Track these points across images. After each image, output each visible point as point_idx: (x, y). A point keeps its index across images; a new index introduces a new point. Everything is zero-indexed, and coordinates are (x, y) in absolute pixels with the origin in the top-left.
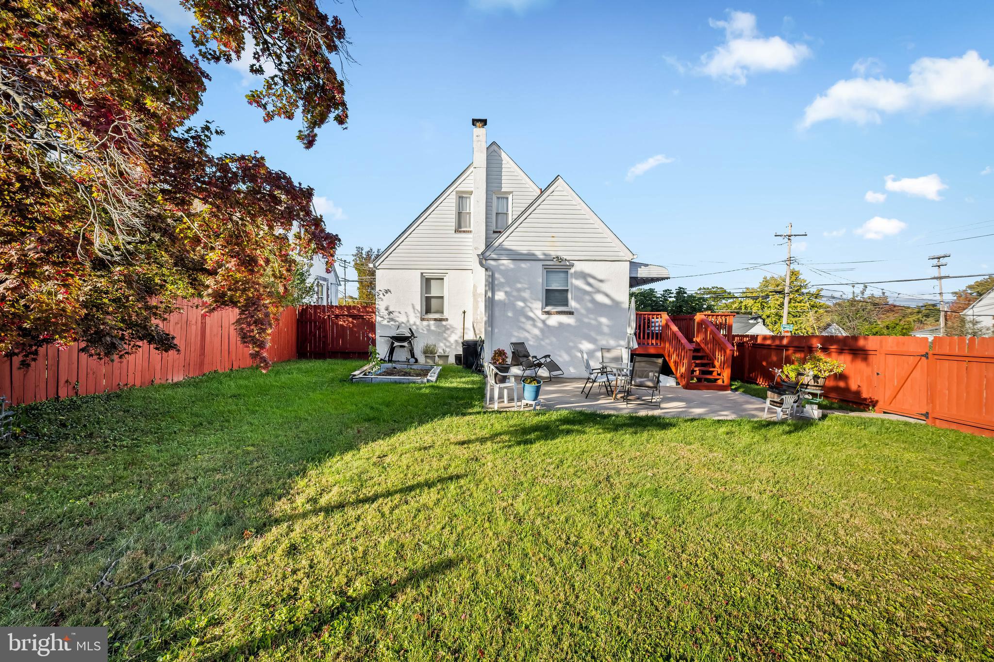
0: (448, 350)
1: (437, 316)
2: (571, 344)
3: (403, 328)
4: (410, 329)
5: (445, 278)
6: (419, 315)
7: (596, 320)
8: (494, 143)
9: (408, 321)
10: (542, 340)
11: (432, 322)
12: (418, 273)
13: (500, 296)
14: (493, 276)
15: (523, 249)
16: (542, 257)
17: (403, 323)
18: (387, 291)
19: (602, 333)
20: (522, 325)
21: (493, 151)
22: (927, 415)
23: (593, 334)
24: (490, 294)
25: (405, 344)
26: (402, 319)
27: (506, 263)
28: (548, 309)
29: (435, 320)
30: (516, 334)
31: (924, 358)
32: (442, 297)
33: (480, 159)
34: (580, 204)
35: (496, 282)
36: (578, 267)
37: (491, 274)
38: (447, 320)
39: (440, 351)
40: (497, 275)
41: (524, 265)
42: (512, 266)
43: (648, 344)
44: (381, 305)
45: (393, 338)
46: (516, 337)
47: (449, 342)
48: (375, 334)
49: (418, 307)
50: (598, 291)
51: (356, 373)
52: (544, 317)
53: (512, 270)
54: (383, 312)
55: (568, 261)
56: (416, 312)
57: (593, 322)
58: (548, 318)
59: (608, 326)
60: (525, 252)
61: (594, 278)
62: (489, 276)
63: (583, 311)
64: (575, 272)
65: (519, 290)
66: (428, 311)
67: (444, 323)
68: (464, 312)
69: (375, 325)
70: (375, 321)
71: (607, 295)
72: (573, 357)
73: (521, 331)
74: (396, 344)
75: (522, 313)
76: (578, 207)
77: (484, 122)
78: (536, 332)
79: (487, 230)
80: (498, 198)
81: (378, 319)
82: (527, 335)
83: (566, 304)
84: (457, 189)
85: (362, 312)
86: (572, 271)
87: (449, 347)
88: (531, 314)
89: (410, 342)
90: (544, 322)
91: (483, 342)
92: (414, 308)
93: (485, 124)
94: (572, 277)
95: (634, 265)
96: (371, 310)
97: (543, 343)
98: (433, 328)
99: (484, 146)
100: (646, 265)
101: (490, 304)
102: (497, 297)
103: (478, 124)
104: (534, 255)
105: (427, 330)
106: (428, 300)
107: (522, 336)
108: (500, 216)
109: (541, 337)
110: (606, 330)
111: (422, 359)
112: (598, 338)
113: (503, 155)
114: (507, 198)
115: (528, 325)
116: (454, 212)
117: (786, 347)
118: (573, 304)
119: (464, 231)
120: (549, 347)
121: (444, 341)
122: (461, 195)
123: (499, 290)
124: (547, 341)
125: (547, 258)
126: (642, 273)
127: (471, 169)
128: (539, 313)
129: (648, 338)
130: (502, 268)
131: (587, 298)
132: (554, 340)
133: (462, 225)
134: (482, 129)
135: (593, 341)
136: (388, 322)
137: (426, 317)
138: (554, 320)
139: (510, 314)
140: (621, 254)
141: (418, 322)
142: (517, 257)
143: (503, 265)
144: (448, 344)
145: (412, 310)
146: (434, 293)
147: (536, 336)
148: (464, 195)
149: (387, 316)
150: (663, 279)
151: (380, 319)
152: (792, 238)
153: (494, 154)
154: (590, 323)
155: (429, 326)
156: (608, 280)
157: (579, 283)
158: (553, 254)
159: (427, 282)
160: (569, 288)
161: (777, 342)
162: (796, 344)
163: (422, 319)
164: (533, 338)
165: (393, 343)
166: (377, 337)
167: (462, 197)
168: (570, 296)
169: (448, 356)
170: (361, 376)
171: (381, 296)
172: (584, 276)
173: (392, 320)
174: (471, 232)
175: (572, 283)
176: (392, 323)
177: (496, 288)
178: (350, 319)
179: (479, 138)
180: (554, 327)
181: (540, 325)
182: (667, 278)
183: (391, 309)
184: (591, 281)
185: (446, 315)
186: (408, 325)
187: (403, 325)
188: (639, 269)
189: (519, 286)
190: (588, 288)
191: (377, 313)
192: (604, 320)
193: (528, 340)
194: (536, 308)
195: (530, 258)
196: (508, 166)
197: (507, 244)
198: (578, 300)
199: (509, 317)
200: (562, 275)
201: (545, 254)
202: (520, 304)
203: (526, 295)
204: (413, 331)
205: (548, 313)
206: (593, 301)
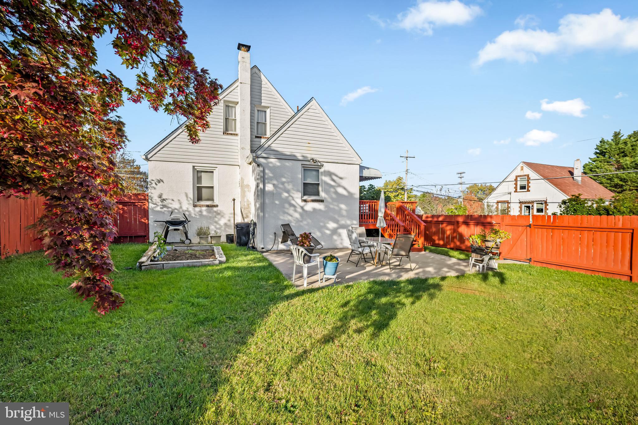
0: (218, 231)
1: (209, 203)
2: (322, 224)
3: (177, 213)
4: (184, 214)
5: (214, 171)
6: (191, 202)
7: (338, 206)
8: (255, 66)
9: (181, 207)
10: (301, 221)
11: (204, 208)
12: (191, 165)
13: (269, 187)
14: (264, 171)
15: (287, 151)
16: (301, 158)
17: (176, 209)
18: (159, 181)
19: (343, 216)
20: (286, 211)
21: (255, 72)
22: (530, 260)
23: (336, 217)
24: (261, 186)
25: (181, 227)
26: (175, 205)
27: (273, 161)
28: (305, 197)
29: (208, 206)
30: (282, 217)
31: (528, 227)
32: (212, 187)
33: (245, 76)
34: (327, 120)
35: (266, 177)
36: (327, 167)
37: (262, 169)
38: (217, 206)
39: (212, 233)
40: (267, 171)
41: (288, 164)
42: (278, 164)
43: (369, 222)
44: (153, 193)
45: (167, 222)
46: (283, 220)
47: (219, 225)
48: (148, 219)
49: (191, 195)
50: (339, 186)
51: (144, 259)
52: (302, 204)
53: (278, 167)
54: (156, 199)
55: (320, 162)
56: (189, 199)
57: (336, 208)
58: (305, 205)
59: (346, 211)
60: (288, 153)
61: (336, 176)
62: (261, 171)
63: (329, 200)
64: (325, 171)
65: (283, 183)
66: (200, 199)
67: (215, 209)
68: (234, 200)
69: (148, 211)
70: (148, 208)
71: (345, 189)
72: (323, 234)
73: (286, 215)
74: (171, 228)
75: (287, 201)
76: (326, 123)
77: (248, 48)
78: (297, 215)
79: (251, 135)
80: (258, 111)
81: (151, 205)
82: (290, 218)
83: (318, 194)
84: (224, 99)
85: (134, 199)
86: (321, 170)
87: (219, 229)
88: (293, 202)
89: (184, 226)
90: (302, 208)
91: (255, 224)
92: (187, 195)
93: (248, 50)
94: (322, 175)
95: (362, 168)
96: (143, 197)
97: (301, 224)
98: (205, 213)
99: (249, 67)
100: (368, 168)
101: (261, 194)
102: (267, 189)
103: (242, 48)
104: (295, 156)
105: (200, 215)
106: (199, 189)
107: (286, 219)
108: (260, 125)
109: (300, 219)
110: (344, 213)
111: (195, 240)
112: (340, 219)
113: (263, 77)
114: (265, 112)
115: (291, 211)
116: (222, 117)
117: (442, 222)
118: (323, 194)
119: (231, 134)
120: (307, 227)
121: (215, 224)
122: (227, 104)
123: (269, 183)
124: (305, 223)
125: (305, 159)
126: (366, 173)
127: (237, 84)
128: (299, 201)
129: (369, 218)
130: (271, 165)
131: (332, 190)
132: (309, 221)
133: (229, 128)
134: (246, 53)
135: (336, 221)
136: (161, 208)
137: (198, 203)
138: (310, 206)
139: (277, 202)
140: (354, 159)
141: (191, 208)
142: (282, 157)
143: (271, 163)
144: (218, 226)
145: (185, 198)
146: (204, 183)
147: (297, 218)
148: (230, 105)
149: (161, 203)
150: (377, 178)
151: (153, 206)
152: (408, 158)
153: (255, 75)
154: (334, 209)
155: (201, 211)
156: (346, 178)
157: (326, 179)
158: (310, 156)
159: (198, 174)
160: (320, 182)
161: (435, 219)
162: (448, 220)
163: (195, 206)
164: (294, 220)
165: (168, 227)
166: (151, 222)
167: (229, 106)
168: (320, 189)
169: (220, 236)
170: (149, 262)
171: (154, 185)
172: (330, 174)
173: (164, 206)
174: (237, 135)
175: (322, 180)
176: (165, 209)
177: (266, 181)
178: (121, 206)
179: (244, 60)
180: (310, 212)
181: (299, 210)
182: (379, 178)
183: (164, 197)
184: (334, 178)
185: (216, 202)
186: (181, 210)
187: (176, 211)
188: (364, 171)
189: (284, 180)
190: (332, 183)
191: (150, 201)
192: (343, 206)
193: (291, 222)
194: (297, 197)
195: (292, 158)
196: (266, 86)
197: (274, 146)
198: (327, 192)
199: (276, 204)
200: (314, 173)
201: (303, 156)
202: (286, 194)
203: (289, 187)
204: (187, 216)
205: (305, 201)
206: (336, 193)
